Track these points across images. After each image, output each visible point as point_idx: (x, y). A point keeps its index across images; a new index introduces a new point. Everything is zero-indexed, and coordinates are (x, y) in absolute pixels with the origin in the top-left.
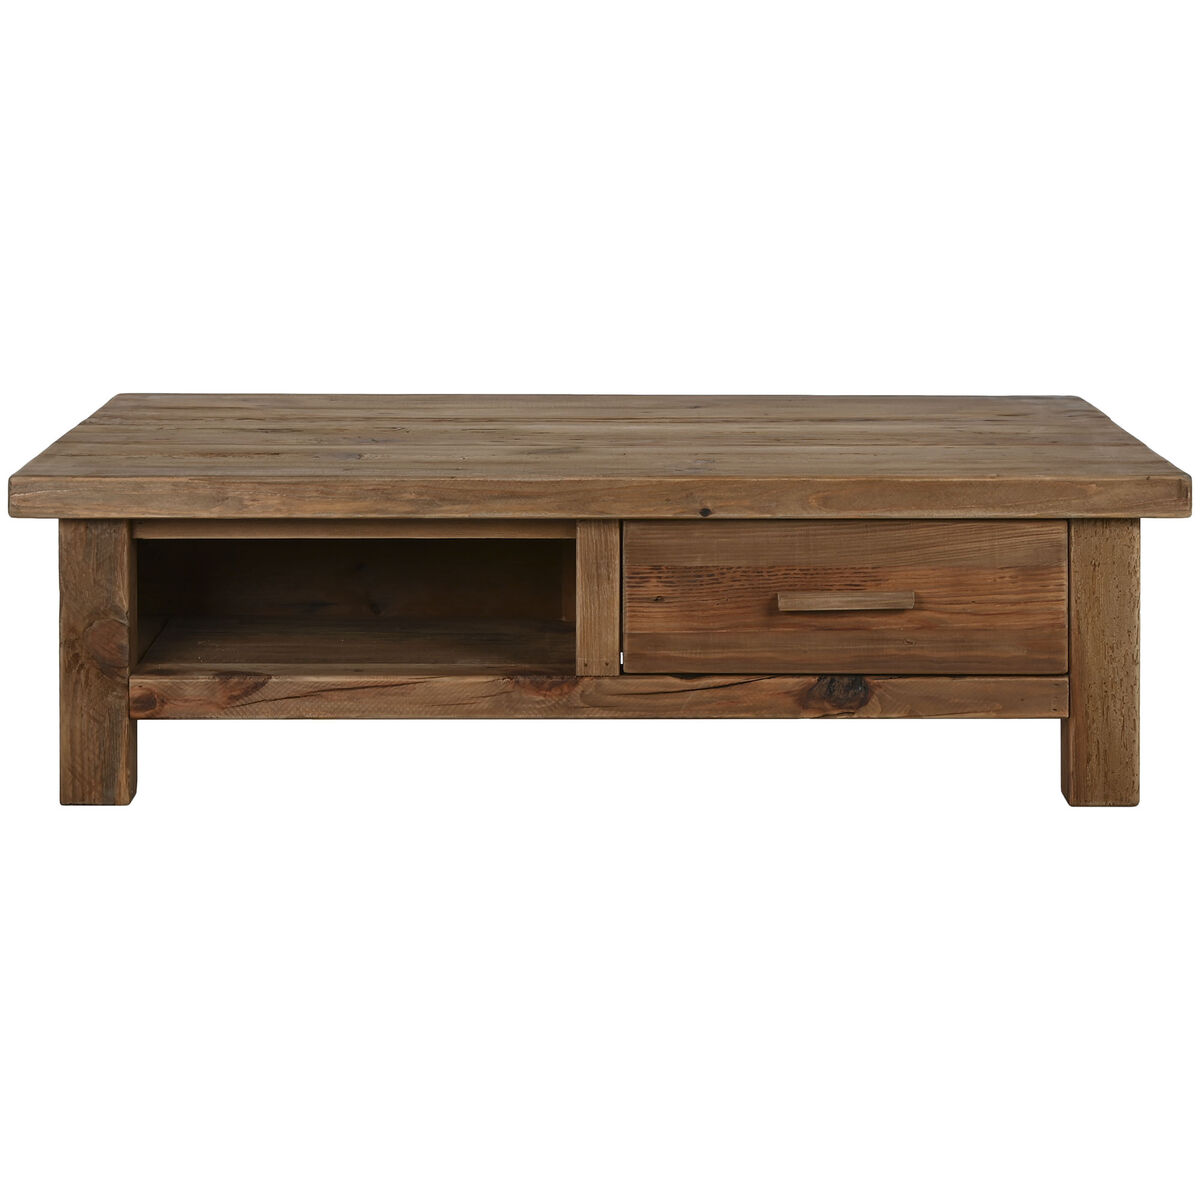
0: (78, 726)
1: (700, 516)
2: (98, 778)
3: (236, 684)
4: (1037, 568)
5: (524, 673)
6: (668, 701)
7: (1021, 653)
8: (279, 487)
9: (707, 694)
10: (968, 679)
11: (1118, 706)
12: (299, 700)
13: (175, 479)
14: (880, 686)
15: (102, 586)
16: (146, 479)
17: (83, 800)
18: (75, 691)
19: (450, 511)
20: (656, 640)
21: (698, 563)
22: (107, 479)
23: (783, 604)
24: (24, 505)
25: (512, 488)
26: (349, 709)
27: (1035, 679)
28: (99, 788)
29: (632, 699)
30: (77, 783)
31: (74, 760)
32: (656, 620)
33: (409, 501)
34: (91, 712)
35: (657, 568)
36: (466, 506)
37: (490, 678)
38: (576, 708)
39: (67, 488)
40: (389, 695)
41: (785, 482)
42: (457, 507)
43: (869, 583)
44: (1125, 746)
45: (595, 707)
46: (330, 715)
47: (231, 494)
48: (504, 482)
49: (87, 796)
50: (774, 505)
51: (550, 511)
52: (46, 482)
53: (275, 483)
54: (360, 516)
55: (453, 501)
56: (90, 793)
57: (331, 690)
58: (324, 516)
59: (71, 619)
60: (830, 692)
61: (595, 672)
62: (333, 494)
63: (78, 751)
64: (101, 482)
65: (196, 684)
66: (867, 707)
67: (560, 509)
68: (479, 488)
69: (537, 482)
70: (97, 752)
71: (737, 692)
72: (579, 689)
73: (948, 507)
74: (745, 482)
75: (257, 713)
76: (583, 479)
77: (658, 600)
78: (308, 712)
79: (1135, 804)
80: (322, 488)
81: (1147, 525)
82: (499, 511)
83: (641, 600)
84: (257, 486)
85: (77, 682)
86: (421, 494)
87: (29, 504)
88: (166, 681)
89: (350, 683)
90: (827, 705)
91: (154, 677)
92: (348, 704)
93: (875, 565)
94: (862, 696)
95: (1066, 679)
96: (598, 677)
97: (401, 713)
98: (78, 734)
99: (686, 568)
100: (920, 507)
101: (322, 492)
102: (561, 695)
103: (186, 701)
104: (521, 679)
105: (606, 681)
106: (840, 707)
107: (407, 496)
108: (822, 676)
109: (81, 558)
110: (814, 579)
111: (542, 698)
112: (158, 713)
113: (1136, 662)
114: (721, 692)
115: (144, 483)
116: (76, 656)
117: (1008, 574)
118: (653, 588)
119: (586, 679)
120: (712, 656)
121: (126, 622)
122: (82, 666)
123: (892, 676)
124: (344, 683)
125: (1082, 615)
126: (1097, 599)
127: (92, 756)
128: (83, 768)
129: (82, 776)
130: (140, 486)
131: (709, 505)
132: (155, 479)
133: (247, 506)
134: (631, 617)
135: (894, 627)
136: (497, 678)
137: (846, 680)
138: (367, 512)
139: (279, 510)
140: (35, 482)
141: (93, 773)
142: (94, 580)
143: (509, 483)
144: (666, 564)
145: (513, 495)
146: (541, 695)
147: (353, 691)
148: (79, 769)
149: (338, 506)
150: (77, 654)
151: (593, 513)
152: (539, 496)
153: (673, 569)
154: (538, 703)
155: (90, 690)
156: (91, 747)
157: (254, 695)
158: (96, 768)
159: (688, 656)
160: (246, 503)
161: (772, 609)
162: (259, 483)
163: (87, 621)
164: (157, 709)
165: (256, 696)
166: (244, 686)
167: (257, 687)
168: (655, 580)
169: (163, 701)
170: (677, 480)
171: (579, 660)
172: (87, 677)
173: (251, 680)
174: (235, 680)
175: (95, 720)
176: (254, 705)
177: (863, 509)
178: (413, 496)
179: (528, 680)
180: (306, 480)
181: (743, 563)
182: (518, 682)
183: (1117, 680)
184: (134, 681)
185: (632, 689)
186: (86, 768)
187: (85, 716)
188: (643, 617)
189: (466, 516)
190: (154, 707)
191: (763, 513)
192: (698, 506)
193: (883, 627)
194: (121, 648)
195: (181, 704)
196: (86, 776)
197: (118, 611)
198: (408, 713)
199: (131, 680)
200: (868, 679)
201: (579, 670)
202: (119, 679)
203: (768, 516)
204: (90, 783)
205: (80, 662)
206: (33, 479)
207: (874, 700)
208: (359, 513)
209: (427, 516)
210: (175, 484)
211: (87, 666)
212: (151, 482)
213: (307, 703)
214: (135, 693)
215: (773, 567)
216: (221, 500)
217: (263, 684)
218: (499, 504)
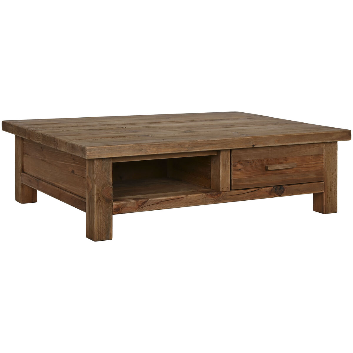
0: (100, 218)
1: (252, 147)
2: (105, 233)
3: (140, 202)
4: (318, 155)
5: (208, 192)
6: (241, 196)
7: (315, 176)
8: (155, 146)
9: (249, 194)
10: (304, 184)
11: (334, 188)
12: (155, 205)
13: (129, 145)
14: (286, 188)
15: (106, 177)
16: (122, 145)
17: (101, 239)
18: (99, 208)
19: (196, 150)
20: (239, 180)
21: (248, 159)
22: (112, 146)
23: (269, 169)
24: (90, 155)
25: (211, 142)
26: (168, 206)
27: (317, 183)
28: (105, 235)
29: (233, 197)
30: (99, 235)
31: (98, 228)
32: (239, 175)
33: (187, 147)
34: (103, 214)
35: (239, 161)
36: (200, 148)
37: (201, 194)
38: (221, 200)
39: (102, 149)
40: (178, 201)
41: (270, 137)
42: (198, 148)
43: (284, 161)
44: (335, 198)
45: (225, 199)
46: (163, 208)
47: (143, 148)
48: (209, 141)
49: (102, 238)
50: (268, 143)
51: (219, 148)
52: (96, 148)
53: (155, 145)
54: (175, 152)
55: (197, 147)
56: (103, 237)
57: (163, 201)
58: (166, 153)
59: (98, 187)
60: (276, 190)
61: (225, 190)
62: (168, 147)
63: (100, 225)
64: (110, 147)
65: (131, 202)
66: (284, 193)
67: (221, 147)
68: (203, 143)
69: (216, 140)
70: (105, 225)
71: (256, 192)
72: (221, 195)
73: (304, 141)
74: (262, 137)
75: (145, 210)
76: (227, 139)
77: (240, 170)
78: (158, 208)
79: (336, 212)
80: (166, 145)
81: (339, 143)
82: (208, 149)
83: (236, 170)
84: (150, 146)
85: (99, 205)
86: (189, 145)
87: (92, 155)
88: (122, 203)
89: (168, 199)
90: (275, 194)
91: (119, 202)
92: (168, 205)
93: (286, 157)
94: (282, 191)
95: (324, 182)
96: (226, 191)
97: (180, 206)
98: (100, 220)
99: (246, 161)
100: (298, 141)
101: (166, 146)
102: (217, 197)
103: (128, 208)
104: (208, 194)
105: (227, 192)
106: (278, 194)
107: (186, 146)
108: (274, 186)
109: (100, 169)
110: (274, 161)
111: (213, 198)
112: (120, 212)
113: (337, 177)
114: (252, 193)
115: (122, 147)
116: (99, 198)
117: (312, 157)
118: (239, 167)
119: (223, 192)
120: (251, 183)
121: (112, 187)
122: (101, 200)
123: (288, 185)
124: (166, 199)
125: (327, 166)
126: (330, 162)
127: (103, 227)
128: (101, 230)
129: (101, 233)
130: (120, 147)
131: (254, 144)
132: (124, 145)
133: (148, 151)
134: (234, 175)
135: (290, 172)
136: (202, 194)
137: (279, 187)
138: (177, 151)
139: (155, 152)
140: (93, 148)
141: (103, 231)
142: (104, 176)
143: (210, 141)
144: (241, 160)
145: (211, 144)
146: (213, 197)
147: (169, 201)
148: (100, 230)
149: (170, 150)
150: (99, 197)
151: (229, 148)
152: (217, 144)
153: (243, 161)
154: (212, 200)
155: (103, 208)
156: (103, 224)
157: (145, 204)
158: (104, 230)
159: (246, 184)
160: (147, 150)
161: (267, 170)
162: (150, 145)
163: (102, 187)
164: (120, 211)
165: (145, 205)
166: (142, 202)
167: (145, 202)
168: (239, 164)
169: (122, 209)
170: (247, 138)
171: (221, 187)
172: (102, 203)
173: (144, 200)
174: (140, 201)
175: (104, 216)
176: (144, 207)
177: (287, 143)
178: (188, 146)
179: (210, 194)
180: (162, 143)
181: (258, 158)
182: (207, 195)
183: (333, 182)
184: (114, 203)
185: (233, 194)
186: (102, 230)
187: (101, 215)
188: (237, 174)
189: (200, 150)
190: (119, 211)
191: (266, 145)
192: (252, 144)
193: (287, 173)
194: (111, 194)
195: (126, 209)
196: (101, 232)
197: (110, 184)
198: (182, 205)
199: (113, 204)
200: (284, 186)
201: (221, 190)
202: (110, 203)
203: (267, 146)
204: (103, 234)
205: (100, 200)
206: (93, 147)
207: (285, 191)
208: (175, 151)
209: (191, 151)
210: (130, 146)
211: (102, 200)
212: (123, 146)
213: (158, 205)
214: (114, 207)
215: (264, 159)
216: (141, 150)
217: (147, 201)
218: (207, 147)
